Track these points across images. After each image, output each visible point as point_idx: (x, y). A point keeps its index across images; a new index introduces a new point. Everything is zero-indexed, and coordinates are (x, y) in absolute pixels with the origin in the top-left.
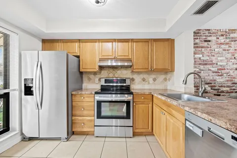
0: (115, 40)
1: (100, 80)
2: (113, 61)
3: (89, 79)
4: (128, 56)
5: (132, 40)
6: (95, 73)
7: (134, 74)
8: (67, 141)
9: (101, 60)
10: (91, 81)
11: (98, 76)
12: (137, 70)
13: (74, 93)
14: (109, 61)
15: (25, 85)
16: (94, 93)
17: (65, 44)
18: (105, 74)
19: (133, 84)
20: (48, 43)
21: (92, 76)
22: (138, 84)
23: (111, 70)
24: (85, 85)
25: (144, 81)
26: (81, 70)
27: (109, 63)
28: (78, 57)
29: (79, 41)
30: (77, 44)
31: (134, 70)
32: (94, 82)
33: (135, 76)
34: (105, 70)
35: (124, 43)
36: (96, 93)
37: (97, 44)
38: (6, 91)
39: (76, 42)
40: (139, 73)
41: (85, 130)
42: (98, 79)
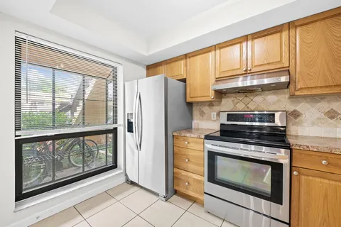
0: (246, 38)
1: (218, 114)
2: (249, 78)
3: (202, 114)
4: (280, 61)
5: (292, 25)
6: (211, 104)
7: (300, 102)
8: (166, 201)
9: (218, 80)
10: (205, 117)
11: (217, 108)
12: (306, 92)
13: (175, 134)
14: (241, 78)
15: (128, 120)
16: (203, 136)
17: (168, 65)
18: (228, 105)
19: (295, 124)
20: (152, 68)
21: (206, 109)
22: (313, 124)
23: (241, 97)
24: (197, 123)
25: (332, 117)
26: (189, 100)
27: (240, 83)
28: (184, 81)
29: (186, 56)
30: (182, 62)
31: (297, 93)
32: (209, 119)
33: (301, 107)
34: (228, 97)
35: (269, 37)
36: (208, 137)
37: (211, 55)
38: (115, 126)
39: (182, 59)
40: (314, 98)
41: (191, 193)
42: (215, 114)
